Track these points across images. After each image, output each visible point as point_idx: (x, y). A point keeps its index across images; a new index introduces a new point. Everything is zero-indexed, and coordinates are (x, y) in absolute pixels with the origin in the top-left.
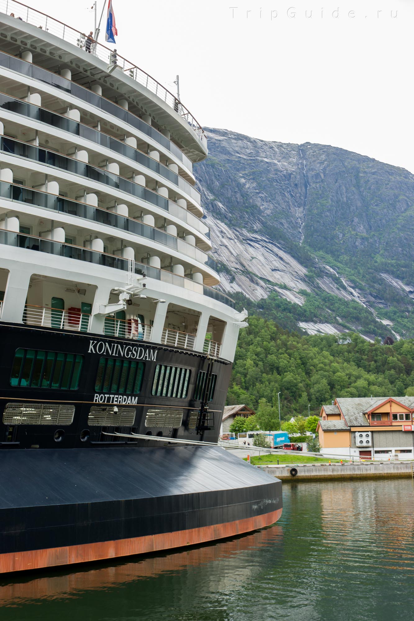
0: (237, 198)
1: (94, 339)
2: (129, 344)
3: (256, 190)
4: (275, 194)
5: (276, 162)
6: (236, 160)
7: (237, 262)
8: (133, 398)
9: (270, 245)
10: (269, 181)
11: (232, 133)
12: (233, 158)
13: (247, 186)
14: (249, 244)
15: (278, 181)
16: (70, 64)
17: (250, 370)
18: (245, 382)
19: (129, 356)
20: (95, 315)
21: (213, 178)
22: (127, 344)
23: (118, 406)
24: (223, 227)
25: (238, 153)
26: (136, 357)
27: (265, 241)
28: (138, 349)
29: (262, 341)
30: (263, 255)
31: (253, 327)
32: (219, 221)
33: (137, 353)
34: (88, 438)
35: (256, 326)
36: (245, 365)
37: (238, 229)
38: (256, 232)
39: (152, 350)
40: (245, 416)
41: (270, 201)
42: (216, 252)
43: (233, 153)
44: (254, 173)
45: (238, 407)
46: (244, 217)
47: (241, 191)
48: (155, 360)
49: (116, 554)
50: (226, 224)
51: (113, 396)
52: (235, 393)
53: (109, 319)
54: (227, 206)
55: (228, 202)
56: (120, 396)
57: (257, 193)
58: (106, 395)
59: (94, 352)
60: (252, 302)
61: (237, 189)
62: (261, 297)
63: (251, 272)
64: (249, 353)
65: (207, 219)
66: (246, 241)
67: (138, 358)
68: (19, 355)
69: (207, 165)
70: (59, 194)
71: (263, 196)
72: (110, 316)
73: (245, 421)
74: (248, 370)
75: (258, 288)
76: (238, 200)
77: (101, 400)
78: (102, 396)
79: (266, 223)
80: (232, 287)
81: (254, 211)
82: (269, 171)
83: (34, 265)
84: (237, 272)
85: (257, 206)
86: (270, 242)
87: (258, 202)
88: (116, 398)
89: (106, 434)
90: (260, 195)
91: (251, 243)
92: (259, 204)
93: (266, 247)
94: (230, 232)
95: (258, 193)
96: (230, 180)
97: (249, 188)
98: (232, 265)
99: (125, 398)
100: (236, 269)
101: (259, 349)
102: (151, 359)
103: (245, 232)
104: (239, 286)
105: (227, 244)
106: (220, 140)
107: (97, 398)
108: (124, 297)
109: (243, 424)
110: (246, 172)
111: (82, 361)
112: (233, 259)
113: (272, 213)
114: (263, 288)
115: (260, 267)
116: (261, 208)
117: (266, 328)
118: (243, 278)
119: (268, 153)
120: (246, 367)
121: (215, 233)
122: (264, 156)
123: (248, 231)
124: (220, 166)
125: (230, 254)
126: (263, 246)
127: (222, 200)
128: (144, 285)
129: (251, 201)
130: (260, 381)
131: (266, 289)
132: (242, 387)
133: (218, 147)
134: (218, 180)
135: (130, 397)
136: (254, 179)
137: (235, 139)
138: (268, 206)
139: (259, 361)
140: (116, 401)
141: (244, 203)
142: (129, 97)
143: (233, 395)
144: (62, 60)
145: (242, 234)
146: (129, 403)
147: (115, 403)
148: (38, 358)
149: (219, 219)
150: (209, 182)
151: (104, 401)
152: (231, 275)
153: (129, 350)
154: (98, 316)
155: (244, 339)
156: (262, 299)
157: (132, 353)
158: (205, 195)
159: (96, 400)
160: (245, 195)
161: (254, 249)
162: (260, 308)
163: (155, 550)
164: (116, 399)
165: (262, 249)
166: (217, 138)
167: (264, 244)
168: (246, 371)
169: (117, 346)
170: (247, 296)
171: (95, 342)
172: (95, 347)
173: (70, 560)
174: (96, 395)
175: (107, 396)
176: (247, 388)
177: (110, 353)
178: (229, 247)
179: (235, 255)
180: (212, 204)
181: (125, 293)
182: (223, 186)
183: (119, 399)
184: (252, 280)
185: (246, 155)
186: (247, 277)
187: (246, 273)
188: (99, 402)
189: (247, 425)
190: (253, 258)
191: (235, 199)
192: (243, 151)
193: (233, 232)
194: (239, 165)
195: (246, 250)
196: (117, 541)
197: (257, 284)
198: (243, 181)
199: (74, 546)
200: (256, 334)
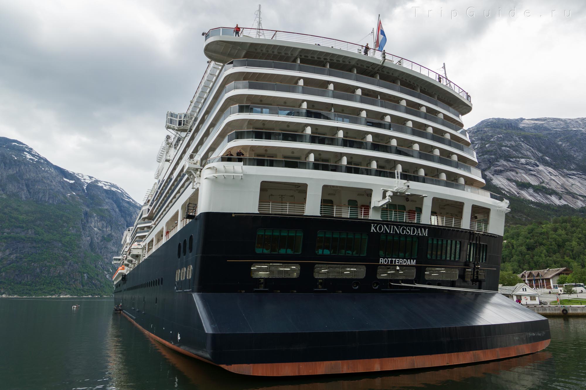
0: (557, 153)
1: (374, 223)
2: (403, 225)
3: (569, 146)
4: (583, 147)
5: (581, 129)
6: (555, 132)
7: (562, 188)
8: (412, 260)
9: (583, 176)
10: (578, 140)
11: (549, 118)
12: (552, 132)
13: (563, 145)
14: (569, 177)
15: (584, 139)
16: (356, 65)
17: (575, 248)
18: (572, 255)
19: (405, 233)
20: (373, 208)
21: (541, 144)
22: (401, 226)
23: (399, 266)
24: (551, 170)
25: (555, 128)
26: (411, 233)
27: (580, 174)
28: (411, 228)
29: (582, 230)
30: (579, 182)
31: (575, 223)
32: (547, 167)
33: (410, 231)
34: (378, 287)
35: (577, 222)
36: (572, 245)
37: (560, 170)
38: (573, 170)
39: (423, 229)
40: (567, 274)
41: (580, 151)
42: (548, 184)
43: (552, 129)
44: (567, 138)
45: (562, 269)
46: (563, 163)
47: (559, 149)
48: (427, 235)
49: (381, 368)
50: (552, 168)
51: (395, 259)
52: (567, 262)
53: (384, 210)
54: (551, 158)
55: (552, 156)
56: (400, 259)
57: (570, 148)
58: (388, 259)
59: (375, 231)
60: (575, 209)
61: (557, 148)
62: (581, 206)
63: (573, 193)
64: (574, 238)
65: (539, 167)
66: (566, 175)
67: (411, 234)
68: (320, 235)
69: (535, 138)
70: (344, 137)
71: (575, 149)
72: (384, 208)
73: (567, 277)
74: (574, 248)
75: (579, 201)
76: (559, 154)
77: (385, 262)
78: (386, 260)
79: (579, 164)
80: (561, 202)
81: (570, 159)
82: (577, 135)
83: (324, 180)
84: (563, 193)
85: (571, 155)
86: (583, 175)
87: (572, 153)
88: (398, 260)
89: (392, 284)
90: (573, 149)
91: (571, 176)
92: (573, 154)
93: (581, 177)
94: (556, 172)
95: (572, 148)
96: (552, 144)
97: (565, 146)
98: (559, 190)
99: (405, 261)
100: (562, 192)
101: (580, 235)
102: (423, 234)
103: (565, 171)
104: (565, 201)
105: (554, 179)
106: (542, 124)
107: (382, 261)
108: (389, 194)
109: (566, 279)
110: (562, 138)
111: (367, 238)
112: (559, 187)
113: (582, 158)
114: (582, 201)
115: (578, 189)
116: (575, 156)
117: (584, 223)
118: (568, 196)
119: (575, 125)
120: (572, 246)
121: (546, 174)
122: (572, 127)
123: (568, 170)
124: (545, 137)
125: (557, 184)
126: (578, 177)
127: (547, 155)
128: (408, 186)
129: (567, 153)
130: (583, 254)
131: (584, 201)
132: (571, 258)
133: (542, 128)
134: (544, 145)
135: (409, 260)
136: (567, 141)
137: (552, 121)
138: (579, 154)
139: (582, 242)
140: (397, 263)
141: (562, 155)
142: (402, 78)
143: (565, 263)
144: (351, 64)
145: (563, 172)
146: (409, 264)
147: (397, 264)
148: (333, 236)
149: (547, 166)
150: (538, 147)
151: (388, 263)
152: (559, 195)
153: (403, 229)
154: (375, 208)
155: (569, 230)
156: (582, 207)
157: (407, 231)
158: (536, 154)
159: (381, 262)
160: (563, 151)
161: (572, 180)
162: (582, 212)
163: (416, 367)
164: (398, 262)
165: (578, 179)
166: (540, 123)
167: (580, 176)
168: (573, 249)
169: (394, 227)
170: (571, 206)
171: (376, 225)
172: (376, 228)
173: (342, 371)
174: (381, 259)
175: (390, 259)
176: (574, 259)
177: (388, 231)
178: (556, 180)
179: (561, 184)
180: (541, 158)
181: (389, 192)
182: (547, 148)
183: (400, 262)
184: (574, 197)
185: (560, 129)
186: (570, 196)
187: (569, 193)
188: (384, 263)
189: (569, 280)
190: (573, 185)
191: (556, 154)
192: (558, 127)
193: (558, 172)
194: (557, 135)
195: (567, 181)
196: (381, 359)
197: (578, 199)
198: (560, 143)
199: (346, 361)
200: (577, 227)
